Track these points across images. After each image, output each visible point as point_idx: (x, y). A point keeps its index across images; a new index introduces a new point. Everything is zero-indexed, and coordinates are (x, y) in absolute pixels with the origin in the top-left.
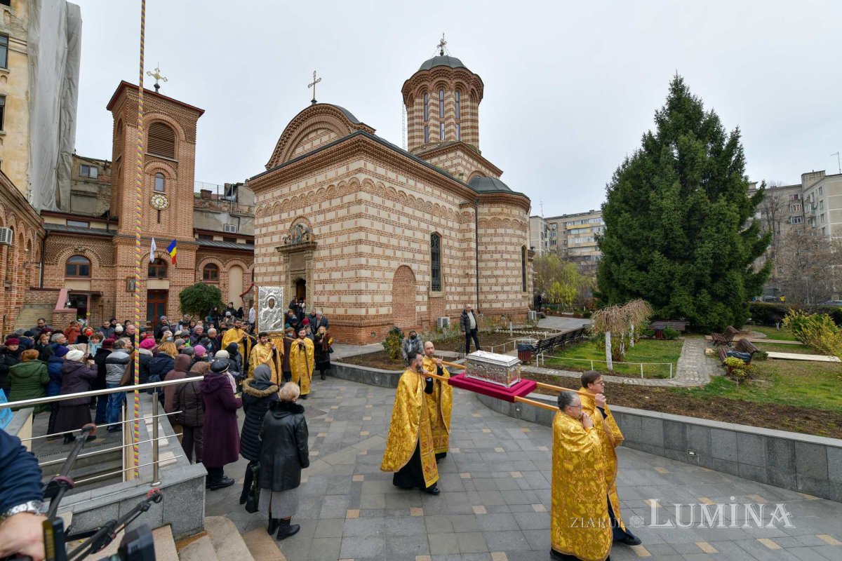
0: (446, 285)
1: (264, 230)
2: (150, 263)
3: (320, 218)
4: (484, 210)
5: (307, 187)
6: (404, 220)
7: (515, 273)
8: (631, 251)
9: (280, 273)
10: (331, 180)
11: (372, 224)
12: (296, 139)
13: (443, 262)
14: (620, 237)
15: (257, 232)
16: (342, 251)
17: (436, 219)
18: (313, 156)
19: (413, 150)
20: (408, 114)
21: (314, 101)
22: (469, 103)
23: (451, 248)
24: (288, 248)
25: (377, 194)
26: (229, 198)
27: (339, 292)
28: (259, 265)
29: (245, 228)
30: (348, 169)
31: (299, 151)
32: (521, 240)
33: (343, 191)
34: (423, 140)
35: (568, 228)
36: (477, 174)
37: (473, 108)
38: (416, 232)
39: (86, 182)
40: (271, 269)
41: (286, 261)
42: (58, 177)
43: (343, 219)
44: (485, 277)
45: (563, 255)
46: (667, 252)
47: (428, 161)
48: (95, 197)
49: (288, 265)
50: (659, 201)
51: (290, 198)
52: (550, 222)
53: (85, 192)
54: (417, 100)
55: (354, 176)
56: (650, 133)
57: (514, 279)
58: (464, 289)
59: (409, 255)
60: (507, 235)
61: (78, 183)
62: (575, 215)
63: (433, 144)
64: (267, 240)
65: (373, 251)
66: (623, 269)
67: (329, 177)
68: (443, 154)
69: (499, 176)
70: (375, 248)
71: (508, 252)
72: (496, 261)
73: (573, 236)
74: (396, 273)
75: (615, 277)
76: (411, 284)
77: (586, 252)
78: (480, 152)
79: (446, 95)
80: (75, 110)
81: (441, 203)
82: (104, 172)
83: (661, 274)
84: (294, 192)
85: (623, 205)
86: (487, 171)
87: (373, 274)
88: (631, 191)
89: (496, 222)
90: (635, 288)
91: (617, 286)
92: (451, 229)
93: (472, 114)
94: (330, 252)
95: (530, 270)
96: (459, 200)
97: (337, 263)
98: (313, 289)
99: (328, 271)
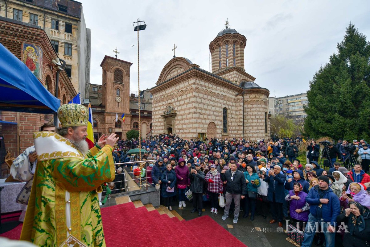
0: (230, 130)
1: (156, 109)
2: (116, 122)
3: (178, 104)
4: (247, 97)
5: (173, 91)
6: (212, 103)
7: (262, 124)
8: (322, 114)
9: (162, 126)
10: (182, 88)
11: (199, 105)
12: (167, 72)
13: (229, 120)
14: (316, 107)
15: (153, 110)
16: (187, 116)
17: (225, 102)
18: (175, 79)
19: (214, 72)
20: (212, 56)
21: (174, 56)
22: (239, 49)
23: (232, 114)
24: (165, 116)
25: (201, 93)
26: (141, 96)
27: (186, 133)
28: (154, 122)
29: (147, 108)
30: (189, 83)
31: (169, 77)
32: (265, 110)
33: (187, 92)
34: (219, 67)
35: (289, 102)
36: (243, 80)
37: (241, 50)
38: (216, 108)
39: (94, 93)
40: (159, 124)
41: (164, 121)
42: (86, 92)
43: (187, 104)
44: (247, 126)
45: (286, 116)
46: (343, 114)
47: (221, 77)
48: (97, 99)
49: (165, 122)
50: (339, 88)
51: (166, 96)
52: (279, 99)
53: (94, 97)
54: (216, 50)
55: (191, 86)
56: (334, 55)
57: (261, 127)
58: (238, 132)
59: (214, 118)
60: (257, 107)
61: (92, 94)
62: (293, 96)
63: (223, 69)
64: (157, 113)
65: (199, 116)
66: (318, 122)
67: (181, 87)
68: (228, 72)
69: (254, 80)
70: (200, 115)
71: (258, 115)
72: (253, 119)
73: (291, 106)
74: (208, 125)
75: (313, 126)
76: (215, 130)
77: (298, 114)
78: (245, 70)
79: (229, 47)
80: (90, 67)
81: (227, 95)
82: (99, 89)
83: (339, 125)
84: (167, 94)
85: (319, 91)
86: (248, 79)
87: (199, 126)
88: (323, 84)
89: (252, 102)
90: (324, 131)
91: (314, 130)
92: (232, 106)
93: (241, 53)
94: (182, 117)
95: (269, 123)
96: (235, 93)
97: (185, 121)
98: (175, 132)
99: (181, 125)
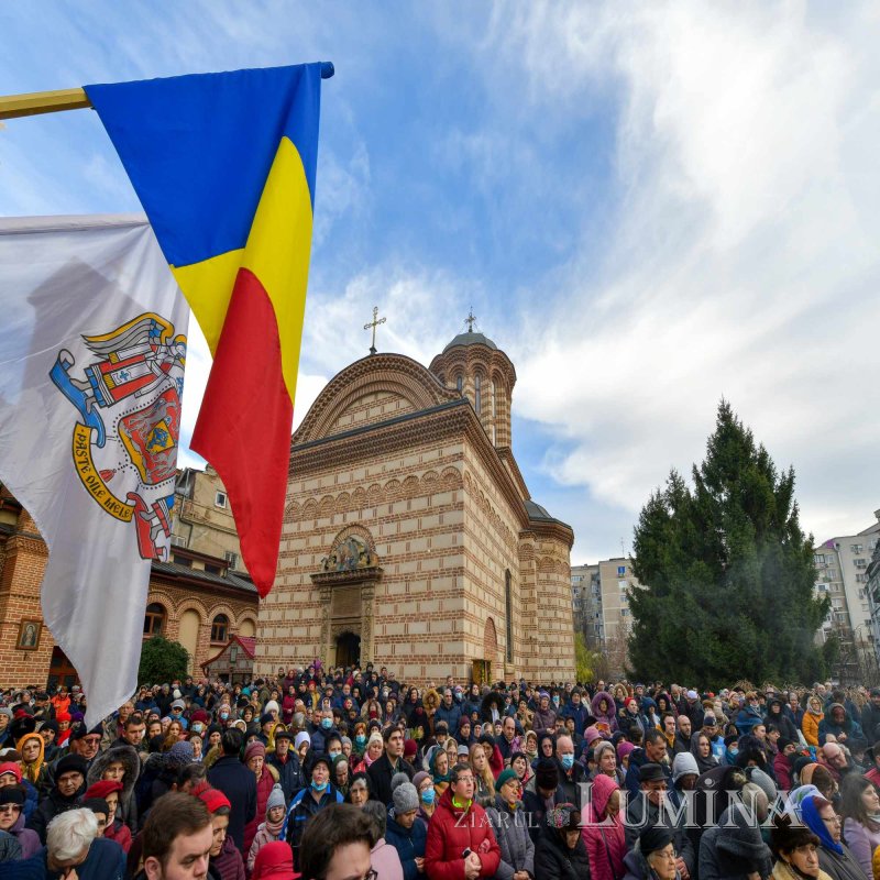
3: (390, 529)
5: (369, 478)
9: (309, 623)
12: (340, 403)
16: (429, 585)
21: (373, 349)
24: (331, 578)
26: (182, 490)
27: (423, 659)
29: (197, 544)
30: (440, 453)
31: (345, 423)
33: (431, 487)
40: (292, 615)
41: (323, 602)
43: (430, 532)
49: (329, 608)
51: (335, 495)
55: (451, 464)
67: (408, 464)
84: (344, 485)
87: (471, 627)
94: (407, 588)
97: (418, 607)
98: (374, 653)
99: (403, 620)
